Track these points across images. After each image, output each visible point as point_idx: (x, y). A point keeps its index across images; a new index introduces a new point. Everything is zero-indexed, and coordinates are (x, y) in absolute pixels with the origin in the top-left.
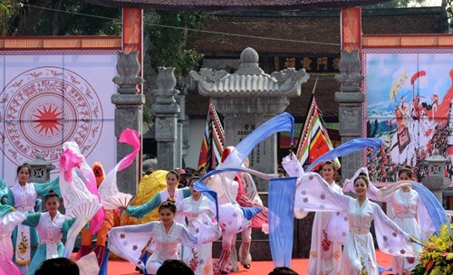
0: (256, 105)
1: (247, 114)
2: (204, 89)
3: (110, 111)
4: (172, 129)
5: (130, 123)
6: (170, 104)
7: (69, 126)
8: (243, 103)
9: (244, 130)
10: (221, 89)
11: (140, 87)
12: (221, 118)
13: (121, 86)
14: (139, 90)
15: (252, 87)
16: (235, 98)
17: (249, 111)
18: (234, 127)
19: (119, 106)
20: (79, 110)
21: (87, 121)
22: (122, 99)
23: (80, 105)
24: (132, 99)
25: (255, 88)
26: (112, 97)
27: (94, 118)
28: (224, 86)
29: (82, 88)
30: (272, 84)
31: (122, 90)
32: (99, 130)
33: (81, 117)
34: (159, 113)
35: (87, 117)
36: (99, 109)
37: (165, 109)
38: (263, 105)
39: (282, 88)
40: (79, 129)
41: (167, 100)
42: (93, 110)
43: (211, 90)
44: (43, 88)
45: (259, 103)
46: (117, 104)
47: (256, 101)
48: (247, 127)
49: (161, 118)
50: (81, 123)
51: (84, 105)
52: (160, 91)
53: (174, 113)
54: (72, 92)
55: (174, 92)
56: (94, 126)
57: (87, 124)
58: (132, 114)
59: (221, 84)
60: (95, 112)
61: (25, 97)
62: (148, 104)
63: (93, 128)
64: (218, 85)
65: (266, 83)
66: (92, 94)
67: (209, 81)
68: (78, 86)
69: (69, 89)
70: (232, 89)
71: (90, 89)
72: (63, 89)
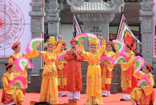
0: (99, 17)
1: (95, 22)
2: (74, 10)
3: (28, 19)
4: (56, 29)
5: (38, 26)
6: (55, 16)
7: (8, 27)
8: (93, 16)
9: (93, 30)
10: (82, 9)
11: (43, 8)
12: (81, 23)
13: (34, 7)
14: (42, 9)
15: (97, 9)
16: (89, 14)
17: (95, 20)
18: (88, 28)
19: (33, 17)
20: (13, 19)
21: (17, 24)
22: (34, 14)
23: (13, 17)
24: (39, 14)
25: (99, 9)
26: (29, 13)
27: (20, 23)
28: (83, 8)
29: (14, 8)
30: (107, 7)
31: (34, 9)
32: (23, 29)
33: (14, 22)
34: (50, 21)
35: (17, 22)
36: (23, 18)
37: (53, 19)
38: (103, 17)
39: (112, 9)
40: (13, 28)
42: (19, 19)
43: (77, 10)
45: (101, 16)
46: (31, 16)
47: (99, 15)
48: (94, 28)
49: (51, 23)
50: (14, 25)
51: (15, 17)
52: (51, 10)
53: (57, 21)
54: (10, 10)
56: (20, 27)
57: (17, 26)
58: (39, 21)
59: (82, 7)
60: (21, 20)
62: (47, 15)
63: (20, 28)
64: (80, 7)
65: (104, 7)
66: (19, 11)
67: (76, 5)
68: (12, 7)
69: (8, 9)
70: (87, 9)
71: (18, 9)
72: (5, 8)
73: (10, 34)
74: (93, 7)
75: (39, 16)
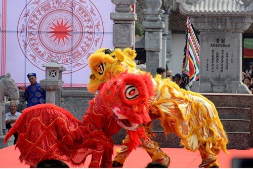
0: (226, 23)
1: (218, 30)
2: (184, 9)
3: (109, 25)
4: (158, 41)
5: (125, 36)
6: (156, 21)
7: (76, 37)
8: (215, 21)
9: (216, 43)
10: (198, 9)
11: (133, 7)
12: (197, 33)
13: (118, 5)
14: (132, 9)
15: (223, 8)
16: (209, 17)
17: (220, 27)
18: (207, 41)
19: (117, 22)
20: (85, 24)
21: (91, 33)
22: (119, 16)
23: (86, 21)
24: (126, 16)
25: (225, 9)
26: (111, 14)
27: (96, 31)
28: (200, 7)
29: (87, 6)
30: (239, 6)
31: (119, 9)
32: (101, 40)
33: (86, 30)
34: (148, 29)
35: (91, 30)
36: (101, 23)
37: (153, 25)
38: (232, 23)
39: (247, 9)
40: (85, 40)
41: (155, 18)
42: (95, 24)
43: (189, 10)
44: (57, 6)
45: (228, 21)
46: (114, 20)
47: (226, 19)
48: (218, 40)
49: (150, 32)
50: (86, 35)
51: (89, 20)
52: (149, 11)
53: (159, 29)
54: (80, 10)
55: (160, 12)
56: (96, 37)
57: (91, 36)
58: (126, 28)
59: (197, 5)
60: (97, 26)
61: (43, 13)
62: (140, 21)
63: (96, 39)
64: (195, 6)
65: (234, 6)
66: (96, 12)
67: (188, 3)
68: (84, 5)
69: (77, 7)
70: (207, 9)
71: (94, 8)
72: (73, 7)
73: (80, 49)
74: (216, 6)
75: (126, 21)
